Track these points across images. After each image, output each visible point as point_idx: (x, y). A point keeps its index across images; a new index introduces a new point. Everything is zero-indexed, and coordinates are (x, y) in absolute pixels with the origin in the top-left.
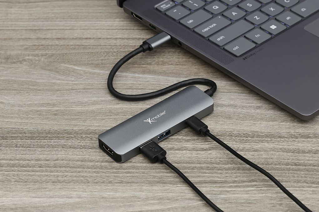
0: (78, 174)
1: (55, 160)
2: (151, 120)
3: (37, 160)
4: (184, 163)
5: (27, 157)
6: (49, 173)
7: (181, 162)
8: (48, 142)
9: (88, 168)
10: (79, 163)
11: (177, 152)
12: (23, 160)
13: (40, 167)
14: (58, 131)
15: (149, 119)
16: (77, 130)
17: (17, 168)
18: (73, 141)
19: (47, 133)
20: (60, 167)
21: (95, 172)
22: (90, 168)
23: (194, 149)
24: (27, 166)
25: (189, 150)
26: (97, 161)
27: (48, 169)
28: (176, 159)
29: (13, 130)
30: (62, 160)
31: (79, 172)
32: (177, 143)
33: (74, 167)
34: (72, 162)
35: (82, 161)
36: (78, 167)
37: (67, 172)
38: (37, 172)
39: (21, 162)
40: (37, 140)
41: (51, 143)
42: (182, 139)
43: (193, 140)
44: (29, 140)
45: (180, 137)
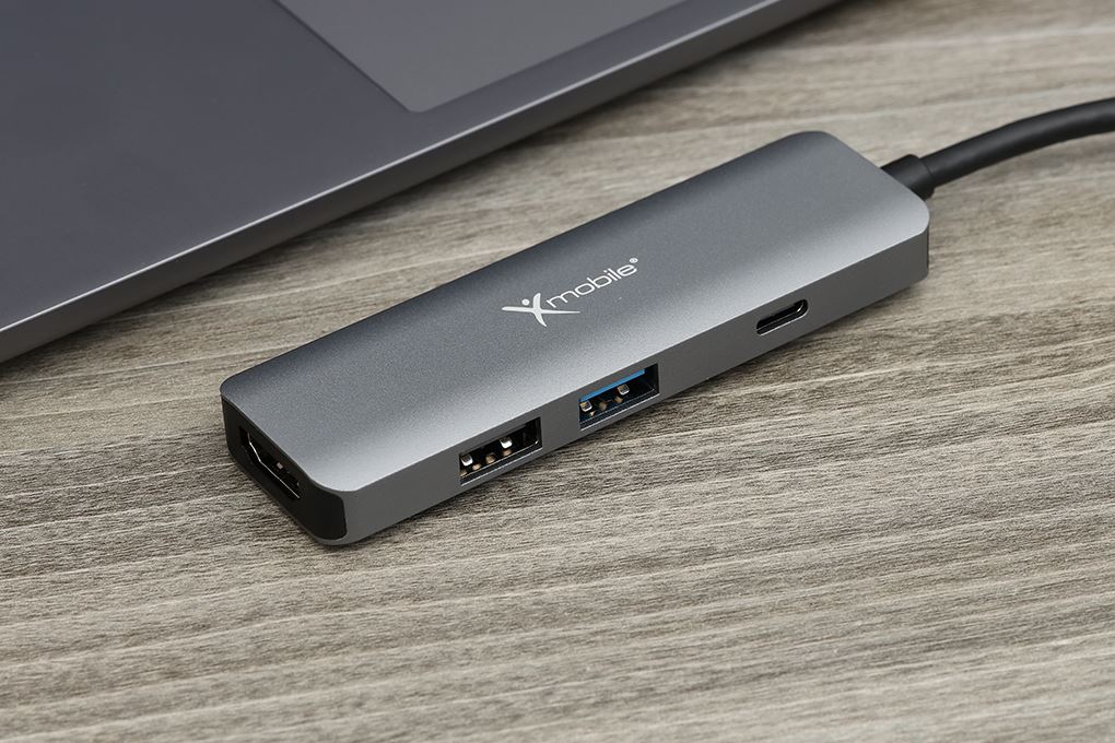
0: (430, 675)
1: (249, 619)
2: (544, 305)
3: (135, 636)
4: (1016, 507)
5: (64, 627)
6: (246, 704)
7: (1001, 506)
8: (154, 518)
9: (471, 629)
10: (401, 610)
11: (943, 449)
12: (46, 650)
13: (173, 675)
14: (189, 446)
15: (537, 298)
17: (28, 709)
19: (125, 469)
20: (299, 653)
21: (522, 648)
22: (481, 632)
23: (1031, 421)
24: (92, 681)
25: (1010, 431)
26: (500, 579)
27: (222, 677)
28: (963, 492)
30: (294, 608)
31: (429, 665)
32: (917, 403)
33: (385, 641)
34: (359, 611)
35: (414, 596)
36: (412, 638)
37: (356, 676)
38: (167, 707)
39: (40, 664)
40: (81, 519)
41: (178, 523)
42: (932, 373)
43: (1003, 369)
44: (30, 522)
45: (919, 366)
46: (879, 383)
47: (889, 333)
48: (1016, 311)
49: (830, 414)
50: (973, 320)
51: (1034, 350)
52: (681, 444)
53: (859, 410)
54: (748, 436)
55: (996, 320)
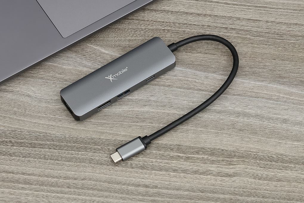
0: (106, 199)
1: (83, 180)
3: (65, 178)
4: (208, 192)
5: (55, 173)
6: (77, 196)
7: (205, 191)
8: (75, 154)
9: (115, 192)
10: (106, 185)
11: (202, 176)
12: (52, 177)
13: (68, 187)
14: (86, 140)
16: (104, 140)
17: (46, 188)
18: (100, 154)
19: (74, 142)
20: (88, 189)
21: (121, 198)
22: (116, 193)
23: (219, 174)
24: (56, 185)
25: (214, 175)
26: (123, 183)
27: (76, 190)
28: (201, 186)
29: (41, 135)
30: (90, 179)
31: (106, 197)
32: (202, 165)
33: (101, 190)
34: (100, 183)
35: (109, 183)
36: (106, 191)
37: (95, 196)
38: (66, 193)
39: (50, 179)
40: (65, 151)
41: (79, 156)
42: (207, 159)
43: (219, 161)
44: (57, 149)
45: (206, 157)
46: (198, 159)
47: (204, 148)
48: (226, 149)
49: (187, 163)
50: (219, 149)
51: (226, 159)
52: (162, 163)
53: (192, 164)
54: (172, 164)
55: (223, 150)
